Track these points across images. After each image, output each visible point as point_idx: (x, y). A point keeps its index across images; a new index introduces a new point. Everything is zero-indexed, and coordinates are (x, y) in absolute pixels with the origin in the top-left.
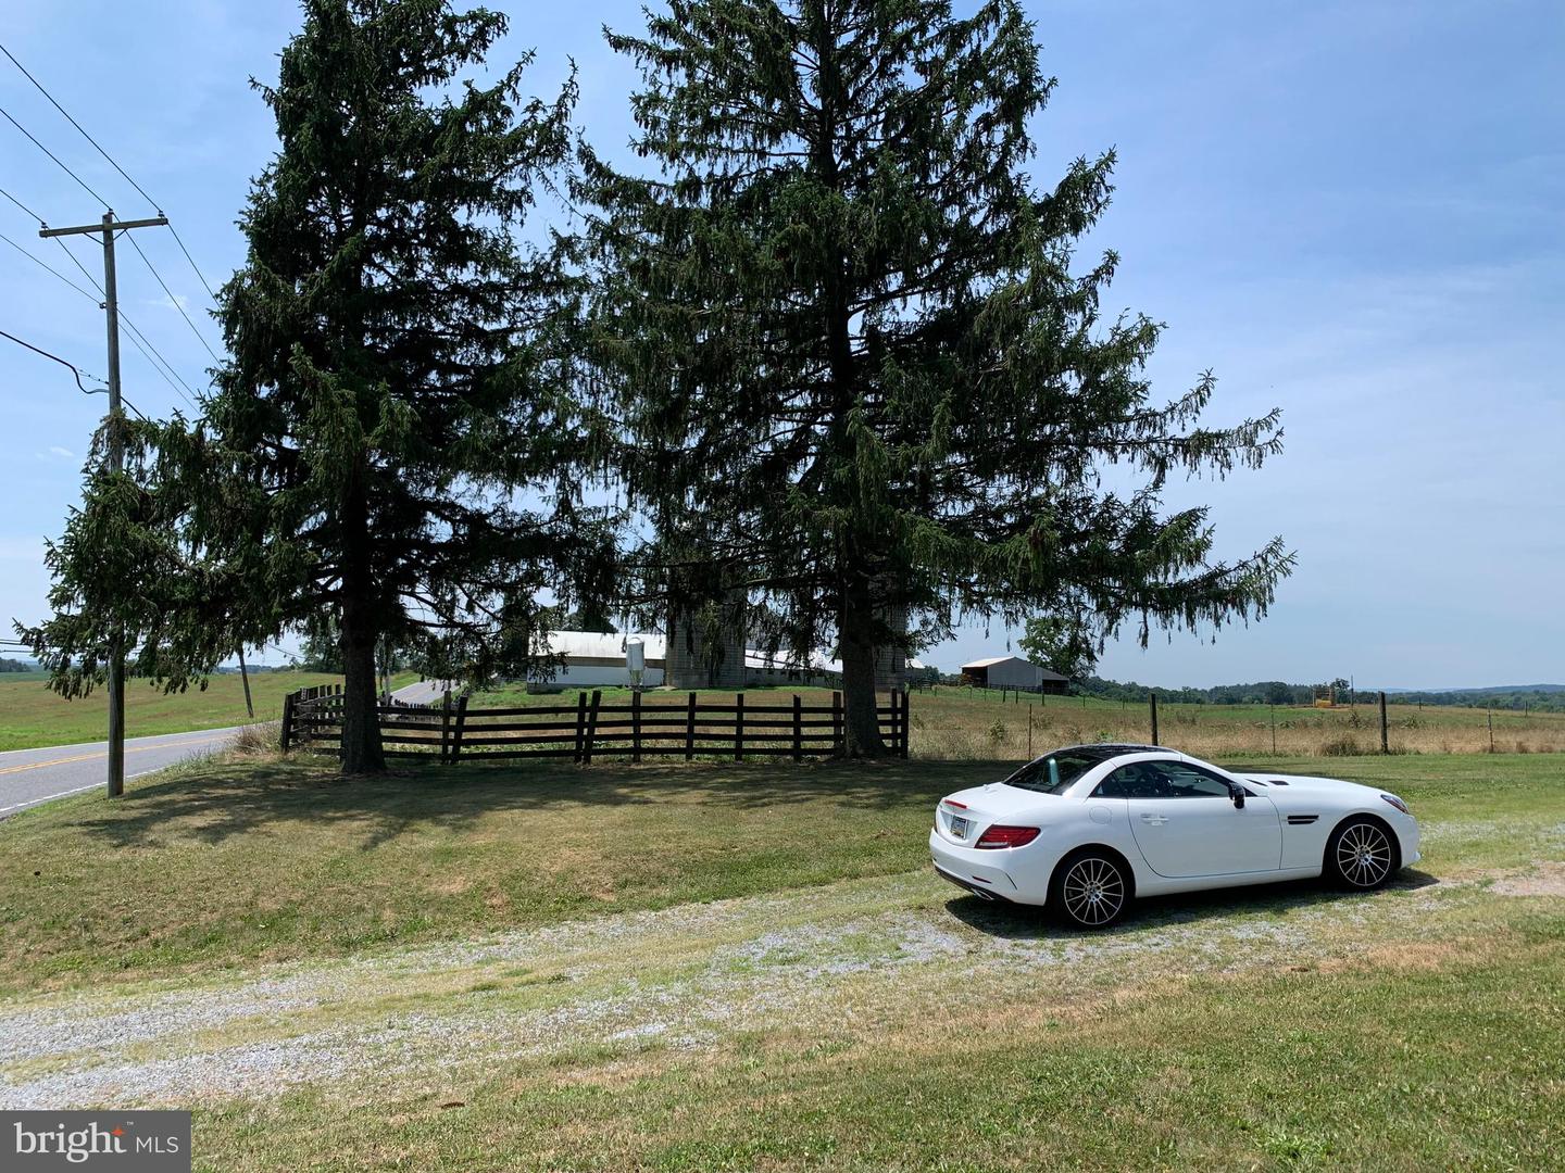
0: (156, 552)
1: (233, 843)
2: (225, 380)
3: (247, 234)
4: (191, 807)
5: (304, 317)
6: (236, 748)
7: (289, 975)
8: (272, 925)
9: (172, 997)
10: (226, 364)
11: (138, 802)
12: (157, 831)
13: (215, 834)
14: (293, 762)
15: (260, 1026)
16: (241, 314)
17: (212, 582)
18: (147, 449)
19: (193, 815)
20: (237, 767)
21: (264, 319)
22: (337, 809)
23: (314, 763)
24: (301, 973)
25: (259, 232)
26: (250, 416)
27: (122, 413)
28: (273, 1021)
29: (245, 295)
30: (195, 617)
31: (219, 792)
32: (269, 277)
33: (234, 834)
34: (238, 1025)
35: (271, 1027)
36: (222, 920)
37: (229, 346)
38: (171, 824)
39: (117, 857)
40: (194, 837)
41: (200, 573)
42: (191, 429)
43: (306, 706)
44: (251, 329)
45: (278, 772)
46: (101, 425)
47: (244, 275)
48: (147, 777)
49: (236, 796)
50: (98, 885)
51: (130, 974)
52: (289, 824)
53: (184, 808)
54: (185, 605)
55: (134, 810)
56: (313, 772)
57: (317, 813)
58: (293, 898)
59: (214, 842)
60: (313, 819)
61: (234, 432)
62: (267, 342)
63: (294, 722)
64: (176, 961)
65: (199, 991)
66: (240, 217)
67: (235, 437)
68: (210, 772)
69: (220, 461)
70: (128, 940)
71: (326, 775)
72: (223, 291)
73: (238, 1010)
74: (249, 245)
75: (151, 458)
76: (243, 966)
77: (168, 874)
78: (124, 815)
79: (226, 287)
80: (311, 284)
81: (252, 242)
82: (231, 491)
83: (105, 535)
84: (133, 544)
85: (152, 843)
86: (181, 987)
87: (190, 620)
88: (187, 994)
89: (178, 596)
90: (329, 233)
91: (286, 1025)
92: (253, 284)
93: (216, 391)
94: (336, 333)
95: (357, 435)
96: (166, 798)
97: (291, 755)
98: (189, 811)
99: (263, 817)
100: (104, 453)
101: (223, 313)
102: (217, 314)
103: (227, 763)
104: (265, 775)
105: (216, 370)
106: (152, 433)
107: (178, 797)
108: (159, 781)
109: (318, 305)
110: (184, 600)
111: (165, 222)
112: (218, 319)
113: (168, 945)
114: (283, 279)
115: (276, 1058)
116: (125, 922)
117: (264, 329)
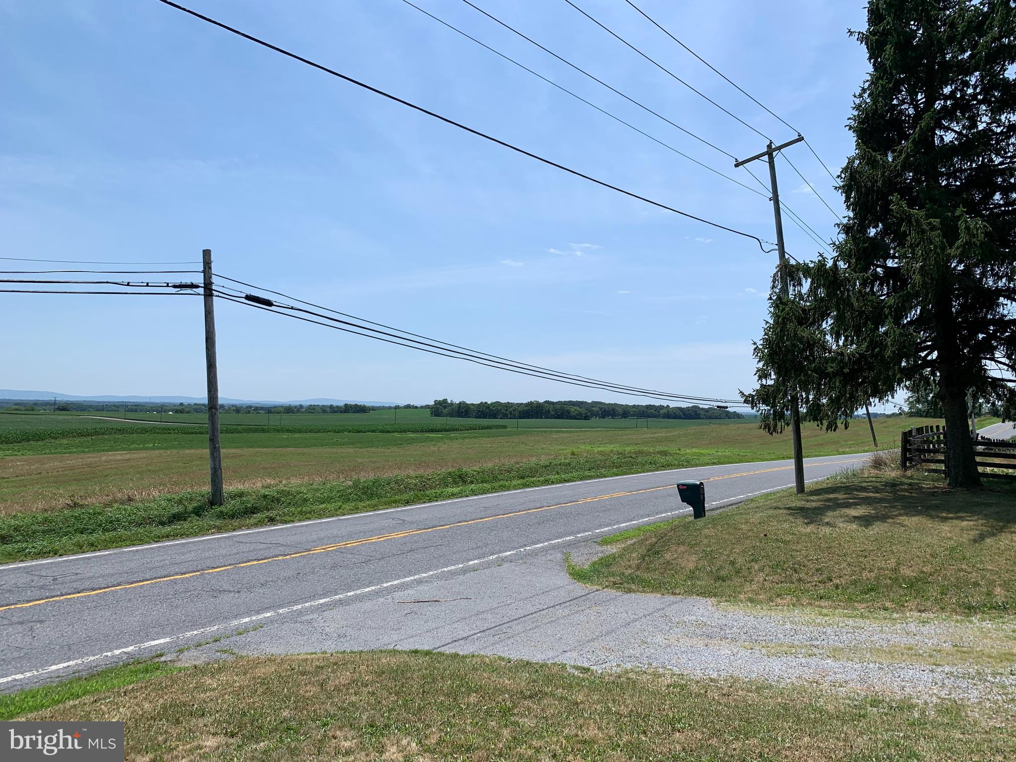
0: (815, 343)
1: (877, 529)
2: (847, 229)
3: (854, 132)
4: (848, 502)
5: (896, 176)
6: (871, 467)
7: (928, 622)
8: (912, 586)
9: (851, 622)
10: (847, 218)
11: (815, 498)
12: (829, 516)
13: (866, 521)
14: (910, 478)
15: (912, 653)
16: (855, 185)
17: (849, 359)
18: (804, 281)
19: (850, 508)
20: (874, 479)
21: (869, 184)
22: (949, 512)
23: (926, 478)
24: (936, 622)
25: (861, 128)
26: (865, 249)
27: (787, 261)
28: (921, 652)
29: (856, 171)
30: (840, 382)
31: (865, 494)
32: (871, 155)
33: (879, 523)
34: (897, 649)
35: (920, 655)
36: (877, 578)
37: (848, 207)
38: (837, 513)
39: (808, 530)
40: (851, 522)
41: (842, 354)
42: (830, 264)
43: (917, 439)
44: (862, 192)
45: (902, 484)
46: (776, 270)
47: (854, 158)
48: (817, 483)
49: (875, 498)
50: (800, 546)
51: (823, 603)
52: (915, 519)
53: (844, 503)
54: (835, 375)
55: (814, 502)
56: (926, 485)
57: (934, 513)
58: (925, 569)
59: (866, 526)
60: (932, 517)
61: (856, 262)
62: (872, 198)
63: (909, 450)
64: (850, 599)
65: (868, 621)
66: (848, 122)
67: (857, 265)
68: (856, 481)
69: (849, 282)
70: (820, 582)
71: (936, 487)
72: (842, 172)
73: (895, 639)
74: (855, 139)
75: (806, 285)
76: (894, 610)
77: (840, 544)
78: (808, 505)
79: (843, 169)
80: (901, 152)
81: (857, 136)
82: (858, 300)
83: (784, 335)
84: (801, 340)
85: (827, 523)
86: (855, 617)
87: (837, 384)
88: (860, 622)
89: (830, 370)
90: (909, 116)
91: (931, 656)
92: (860, 163)
93: (842, 237)
94: (920, 182)
95: (943, 249)
96: (832, 496)
97: (909, 473)
98: (848, 505)
99: (896, 513)
100: (779, 287)
101: (843, 186)
102: (840, 188)
103: (866, 476)
104: (893, 485)
105: (841, 224)
106: (806, 270)
107: (840, 496)
108: (825, 486)
109: (906, 166)
110: (833, 372)
111: (802, 139)
112: (840, 191)
113: (845, 589)
114: (880, 155)
115: (927, 677)
116: (817, 570)
117: (870, 191)
